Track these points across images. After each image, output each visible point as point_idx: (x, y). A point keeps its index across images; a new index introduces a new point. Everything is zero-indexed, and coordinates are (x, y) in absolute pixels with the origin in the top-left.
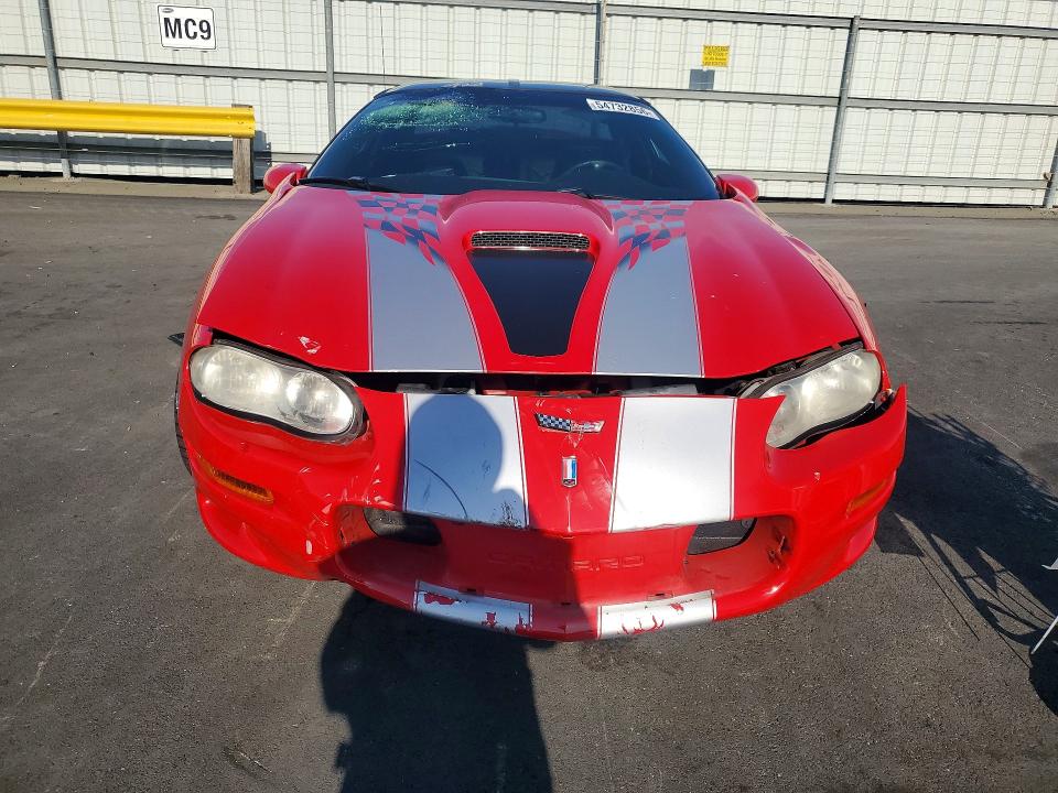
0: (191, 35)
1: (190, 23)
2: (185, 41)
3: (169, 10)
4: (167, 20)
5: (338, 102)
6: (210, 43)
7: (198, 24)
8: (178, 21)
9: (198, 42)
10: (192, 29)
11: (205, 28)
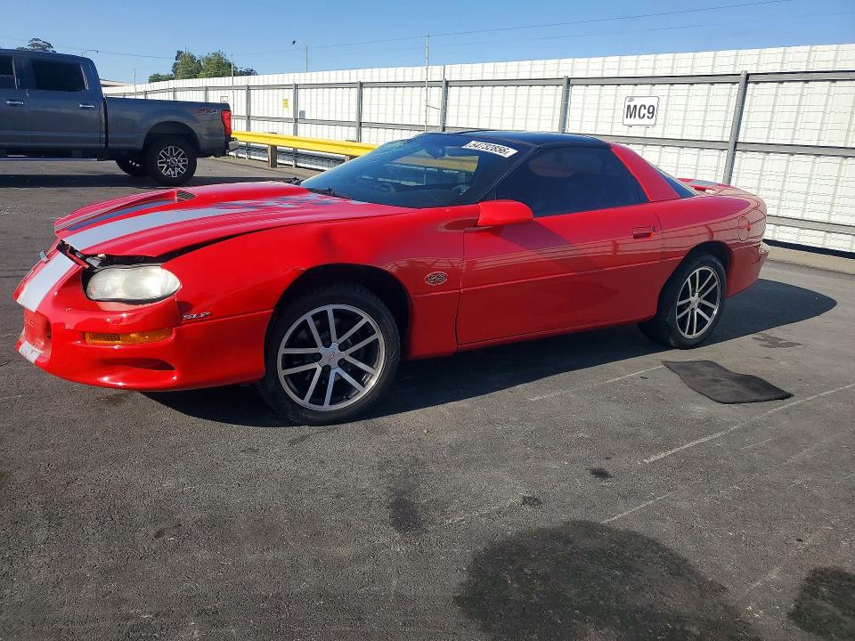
0: (642, 115)
1: (643, 108)
2: (637, 121)
3: (631, 100)
4: (629, 107)
5: (736, 165)
6: (652, 121)
7: (647, 108)
8: (635, 106)
9: (646, 121)
10: (643, 111)
11: (651, 110)
